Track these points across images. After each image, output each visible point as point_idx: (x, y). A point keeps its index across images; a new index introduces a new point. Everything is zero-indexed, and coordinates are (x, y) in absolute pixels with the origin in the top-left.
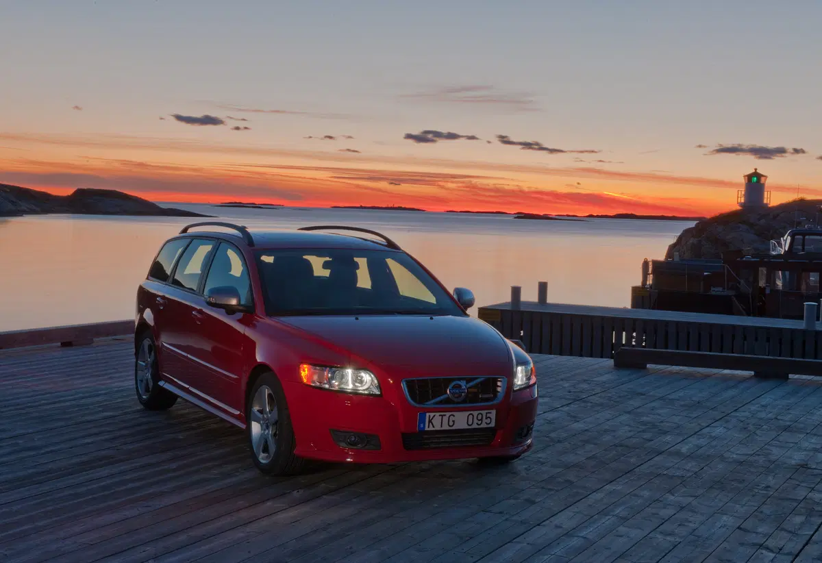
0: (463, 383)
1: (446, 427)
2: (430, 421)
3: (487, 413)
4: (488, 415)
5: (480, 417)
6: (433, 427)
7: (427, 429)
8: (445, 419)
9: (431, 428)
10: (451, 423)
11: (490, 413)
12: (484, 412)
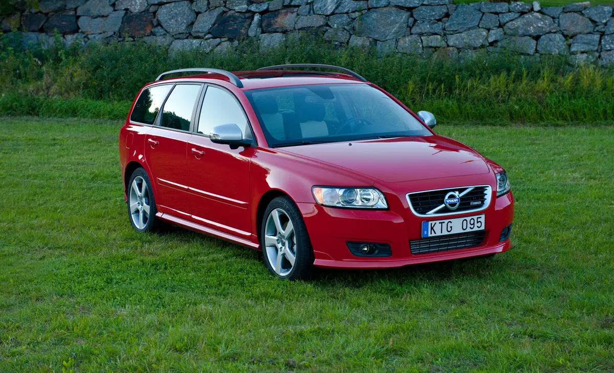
0: (456, 194)
1: (445, 233)
2: (432, 228)
3: (478, 218)
4: (479, 220)
5: (472, 222)
6: (435, 233)
7: (430, 235)
8: (444, 225)
9: (433, 235)
10: (449, 229)
11: (481, 217)
12: (475, 217)
